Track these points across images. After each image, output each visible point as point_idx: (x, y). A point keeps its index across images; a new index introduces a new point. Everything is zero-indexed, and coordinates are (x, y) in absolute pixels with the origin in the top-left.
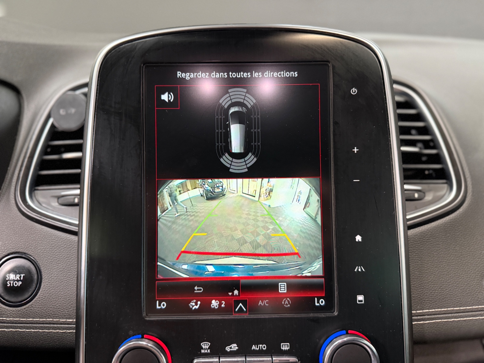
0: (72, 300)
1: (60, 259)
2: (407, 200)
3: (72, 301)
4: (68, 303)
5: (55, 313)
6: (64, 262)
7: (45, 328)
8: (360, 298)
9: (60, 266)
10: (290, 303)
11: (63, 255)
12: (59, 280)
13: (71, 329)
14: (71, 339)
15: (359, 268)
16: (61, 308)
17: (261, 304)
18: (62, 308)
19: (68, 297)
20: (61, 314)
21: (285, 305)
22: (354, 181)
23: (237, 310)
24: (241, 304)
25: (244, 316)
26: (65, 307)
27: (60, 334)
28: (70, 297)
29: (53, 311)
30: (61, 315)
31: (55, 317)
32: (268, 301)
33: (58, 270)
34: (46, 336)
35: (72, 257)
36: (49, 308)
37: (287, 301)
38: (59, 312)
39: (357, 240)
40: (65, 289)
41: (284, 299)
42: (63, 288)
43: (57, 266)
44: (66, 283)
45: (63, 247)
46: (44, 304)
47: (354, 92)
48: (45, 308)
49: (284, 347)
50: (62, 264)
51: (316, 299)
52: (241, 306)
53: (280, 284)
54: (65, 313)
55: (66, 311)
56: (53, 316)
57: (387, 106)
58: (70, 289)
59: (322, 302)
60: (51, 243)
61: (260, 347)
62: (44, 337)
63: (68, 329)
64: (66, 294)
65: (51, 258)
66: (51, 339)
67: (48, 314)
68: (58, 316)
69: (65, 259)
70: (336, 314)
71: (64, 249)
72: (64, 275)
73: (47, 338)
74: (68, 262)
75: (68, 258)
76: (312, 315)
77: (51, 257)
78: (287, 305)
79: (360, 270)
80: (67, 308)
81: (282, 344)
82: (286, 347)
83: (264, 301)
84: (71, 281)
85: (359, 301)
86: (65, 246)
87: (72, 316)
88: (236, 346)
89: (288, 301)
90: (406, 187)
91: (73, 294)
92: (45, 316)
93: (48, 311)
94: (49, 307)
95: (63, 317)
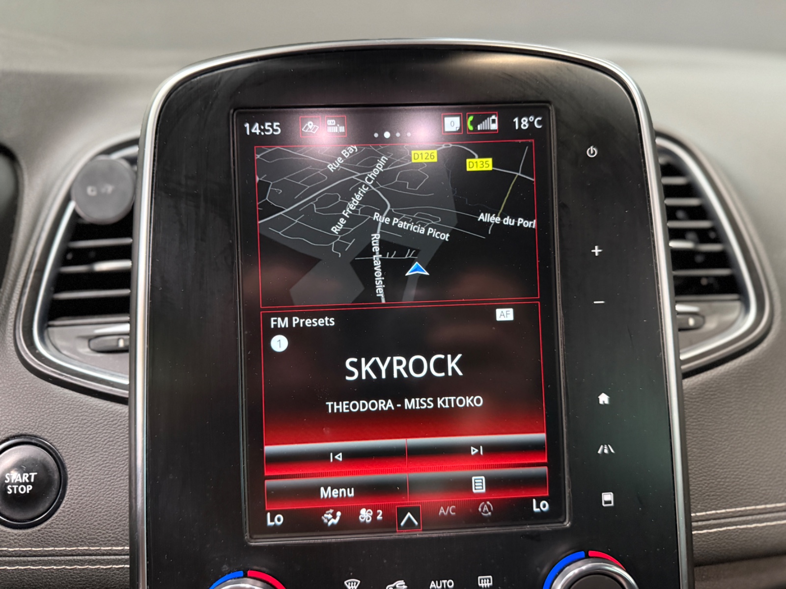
0: (121, 514)
1: (97, 445)
2: (680, 330)
3: (121, 516)
4: (113, 519)
5: (91, 537)
6: (104, 450)
7: (76, 562)
8: (608, 497)
9: (98, 456)
10: (492, 508)
11: (102, 438)
12: (96, 481)
13: (120, 562)
14: (122, 579)
15: (605, 447)
16: (102, 528)
17: (442, 514)
18: (104, 528)
19: (114, 510)
20: (101, 538)
21: (483, 514)
22: (595, 302)
23: (402, 524)
24: (409, 514)
25: (416, 534)
26: (109, 526)
27: (103, 572)
28: (116, 509)
29: (88, 534)
30: (103, 539)
31: (92, 543)
32: (454, 507)
33: (94, 464)
34: (78, 577)
35: (119, 442)
36: (80, 529)
37: (486, 506)
38: (99, 534)
39: (601, 402)
40: (108, 496)
41: (481, 503)
42: (104, 494)
43: (92, 456)
44: (110, 485)
45: (102, 425)
46: (73, 522)
47: (592, 152)
48: (75, 529)
49: (484, 583)
50: (102, 453)
51: (534, 501)
52: (409, 518)
53: (473, 478)
54: (110, 536)
55: (110, 533)
56: (89, 543)
57: (646, 177)
58: (116, 496)
59: (545, 506)
60: (81, 417)
61: (443, 584)
62: (74, 578)
63: (114, 562)
64: (110, 505)
65: (82, 443)
66: (87, 581)
67: (81, 538)
68: (98, 542)
69: (105, 444)
70: (568, 525)
71: (103, 428)
72: (104, 472)
73: (79, 579)
74: (112, 451)
75: (111, 443)
76: (528, 528)
77: (81, 441)
78: (486, 512)
79: (606, 451)
80: (112, 528)
81: (479, 578)
82: (486, 583)
83: (448, 507)
84: (118, 481)
85: (606, 502)
86: (105, 423)
87: (121, 541)
88: (404, 583)
89: (489, 507)
90: (679, 308)
91: (122, 503)
92: (75, 543)
93: (80, 534)
94: (80, 527)
95: (106, 543)
